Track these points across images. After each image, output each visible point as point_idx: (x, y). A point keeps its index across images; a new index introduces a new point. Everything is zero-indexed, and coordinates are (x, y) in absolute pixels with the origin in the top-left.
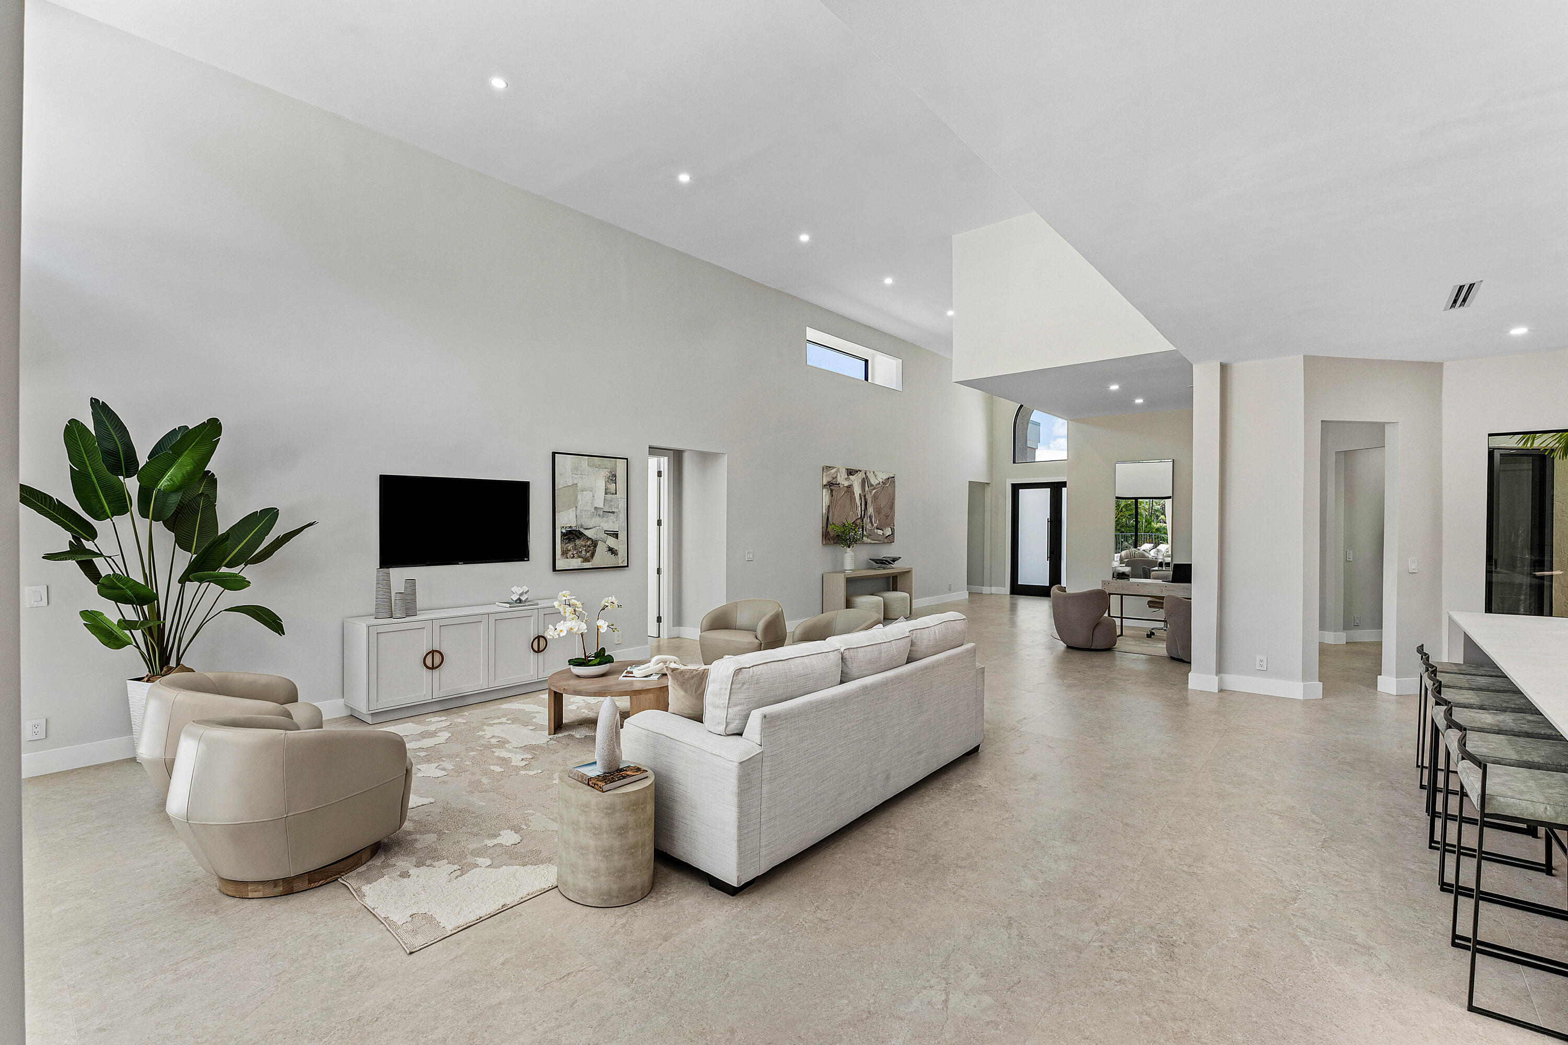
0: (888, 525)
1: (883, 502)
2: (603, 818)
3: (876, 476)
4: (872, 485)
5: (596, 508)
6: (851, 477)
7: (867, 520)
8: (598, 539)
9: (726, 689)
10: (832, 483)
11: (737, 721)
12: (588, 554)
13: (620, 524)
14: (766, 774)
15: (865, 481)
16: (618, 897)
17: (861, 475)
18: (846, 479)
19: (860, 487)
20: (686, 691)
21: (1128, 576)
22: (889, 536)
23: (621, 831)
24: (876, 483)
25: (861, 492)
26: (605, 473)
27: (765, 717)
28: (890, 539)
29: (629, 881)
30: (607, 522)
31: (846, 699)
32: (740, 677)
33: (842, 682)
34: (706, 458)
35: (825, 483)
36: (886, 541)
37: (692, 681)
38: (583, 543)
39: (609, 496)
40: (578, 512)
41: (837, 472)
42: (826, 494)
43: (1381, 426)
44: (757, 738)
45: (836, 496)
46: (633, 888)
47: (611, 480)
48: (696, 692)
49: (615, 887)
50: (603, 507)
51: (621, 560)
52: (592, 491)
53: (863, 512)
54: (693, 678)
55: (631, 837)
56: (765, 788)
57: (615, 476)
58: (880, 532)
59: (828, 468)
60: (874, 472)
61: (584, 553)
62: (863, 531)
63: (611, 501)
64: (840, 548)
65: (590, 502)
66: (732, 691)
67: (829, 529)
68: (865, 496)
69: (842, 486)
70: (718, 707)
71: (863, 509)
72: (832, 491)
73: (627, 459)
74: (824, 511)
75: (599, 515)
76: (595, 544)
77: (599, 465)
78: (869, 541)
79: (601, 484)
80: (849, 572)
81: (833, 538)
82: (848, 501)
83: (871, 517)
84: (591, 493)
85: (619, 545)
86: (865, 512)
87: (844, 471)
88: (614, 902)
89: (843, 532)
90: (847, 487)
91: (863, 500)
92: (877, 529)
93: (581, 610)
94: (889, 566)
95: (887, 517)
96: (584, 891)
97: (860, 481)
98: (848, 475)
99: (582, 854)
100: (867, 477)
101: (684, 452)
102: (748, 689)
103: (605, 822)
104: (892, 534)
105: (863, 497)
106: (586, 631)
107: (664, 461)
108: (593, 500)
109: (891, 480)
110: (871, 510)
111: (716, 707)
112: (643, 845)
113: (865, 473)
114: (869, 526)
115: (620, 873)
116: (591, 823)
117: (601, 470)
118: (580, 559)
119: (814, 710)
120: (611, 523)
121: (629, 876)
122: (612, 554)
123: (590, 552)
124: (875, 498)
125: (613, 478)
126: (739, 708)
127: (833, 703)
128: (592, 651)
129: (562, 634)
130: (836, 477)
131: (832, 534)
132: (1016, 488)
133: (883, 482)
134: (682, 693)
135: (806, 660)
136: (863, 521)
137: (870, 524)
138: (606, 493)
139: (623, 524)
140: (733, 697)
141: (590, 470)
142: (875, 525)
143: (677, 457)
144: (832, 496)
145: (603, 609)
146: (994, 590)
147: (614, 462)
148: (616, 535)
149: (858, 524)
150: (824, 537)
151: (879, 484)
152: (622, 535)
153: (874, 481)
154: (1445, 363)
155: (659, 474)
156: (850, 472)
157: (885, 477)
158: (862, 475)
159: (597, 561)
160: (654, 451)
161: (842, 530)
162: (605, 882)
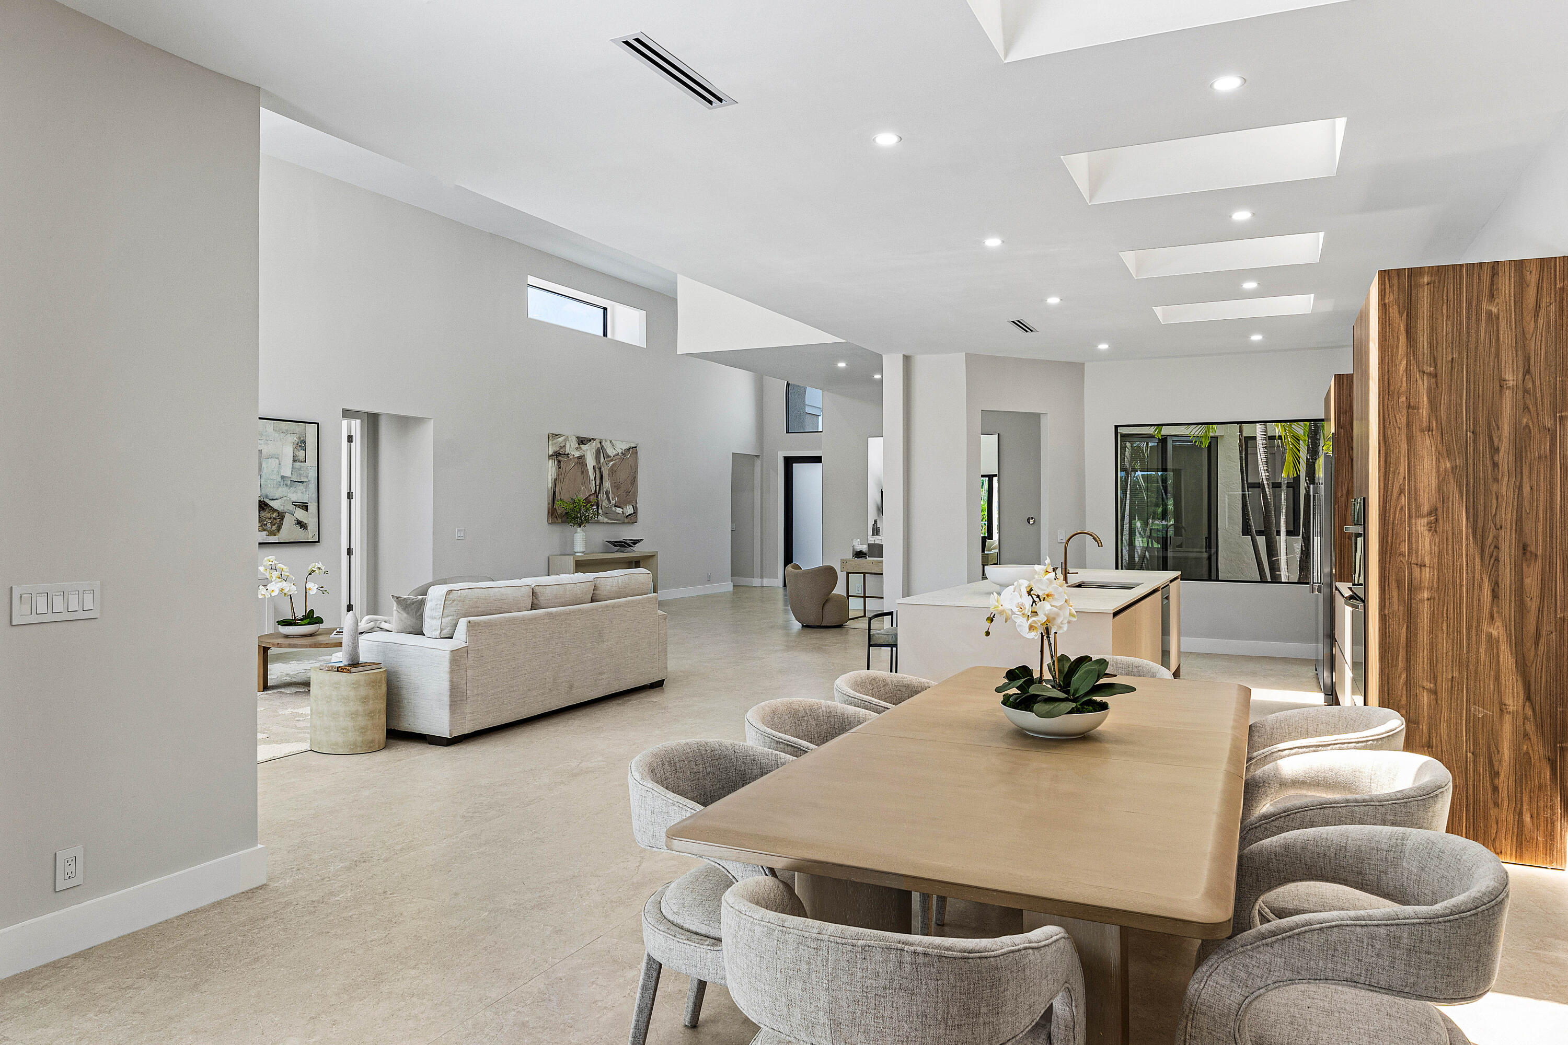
0: (629, 503)
1: (622, 475)
2: (350, 691)
3: (613, 446)
4: (609, 456)
5: (283, 477)
6: (583, 446)
7: (602, 496)
8: (285, 511)
9: (441, 604)
10: (559, 453)
11: (449, 628)
12: (274, 528)
13: (310, 495)
14: (470, 663)
15: (600, 452)
16: (361, 747)
17: (594, 445)
18: (577, 449)
19: (594, 458)
20: (408, 613)
21: (865, 554)
22: (630, 515)
23: (364, 700)
24: (614, 454)
25: (595, 464)
26: (294, 439)
27: (469, 622)
28: (632, 519)
29: (369, 736)
30: (295, 492)
31: (534, 619)
32: (451, 596)
33: (531, 610)
34: (405, 423)
35: (551, 453)
36: (626, 521)
37: (413, 606)
38: (269, 515)
39: (297, 464)
40: (263, 480)
41: (565, 440)
42: (552, 466)
43: (1037, 417)
44: (464, 637)
45: (564, 468)
46: (373, 741)
47: (300, 446)
48: (416, 614)
49: (359, 739)
50: (290, 476)
51: (311, 535)
52: (278, 458)
53: (598, 487)
54: (413, 604)
55: (371, 705)
56: (470, 673)
57: (305, 442)
58: (619, 510)
59: (555, 436)
60: (611, 442)
61: (269, 525)
62: (598, 508)
63: (300, 469)
64: (568, 528)
65: (276, 470)
66: (445, 606)
67: (556, 506)
68: (600, 468)
69: (571, 457)
70: (435, 618)
71: (598, 483)
72: (559, 462)
73: (318, 424)
74: (550, 485)
75: (286, 485)
76: (281, 516)
77: (287, 430)
78: (606, 520)
79: (288, 451)
80: (580, 554)
81: (561, 516)
82: (579, 474)
83: (607, 493)
84: (277, 461)
85: (309, 518)
86: (600, 487)
87: (574, 439)
88: (359, 750)
89: (572, 510)
90: (578, 458)
91: (598, 473)
92: (616, 506)
93: (288, 574)
94: (629, 549)
95: (628, 492)
96: (336, 744)
97: (594, 451)
98: (579, 444)
99: (334, 718)
100: (602, 446)
101: (380, 416)
102: (457, 604)
103: (352, 693)
104: (634, 513)
105: (598, 469)
106: (296, 592)
107: (356, 425)
108: (279, 468)
109: (633, 450)
110: (607, 485)
111: (433, 618)
112: (379, 712)
113: (600, 443)
114: (605, 504)
115: (363, 730)
116: (341, 695)
117: (288, 435)
118: (265, 533)
119: (507, 623)
120: (300, 494)
121: (369, 732)
122: (301, 528)
123: (276, 525)
124: (612, 471)
125: (302, 444)
126: (450, 618)
127: (523, 620)
128: (300, 614)
129: (273, 594)
130: (565, 446)
131: (559, 512)
132: (789, 462)
133: (622, 453)
134: (405, 615)
135: (503, 590)
136: (597, 497)
137: (606, 501)
138: (294, 461)
139: (314, 495)
140: (446, 610)
141: (276, 435)
142: (613, 502)
143: (372, 421)
144: (560, 468)
145: (310, 574)
146: (766, 582)
147: (303, 428)
148: (305, 507)
149: (593, 502)
150: (550, 514)
151: (618, 454)
152: (313, 507)
153: (611, 452)
154: (1086, 364)
155: (350, 439)
156: (582, 441)
157: (625, 446)
158: (596, 444)
159: (283, 536)
160: (348, 414)
161: (572, 507)
162: (352, 736)
